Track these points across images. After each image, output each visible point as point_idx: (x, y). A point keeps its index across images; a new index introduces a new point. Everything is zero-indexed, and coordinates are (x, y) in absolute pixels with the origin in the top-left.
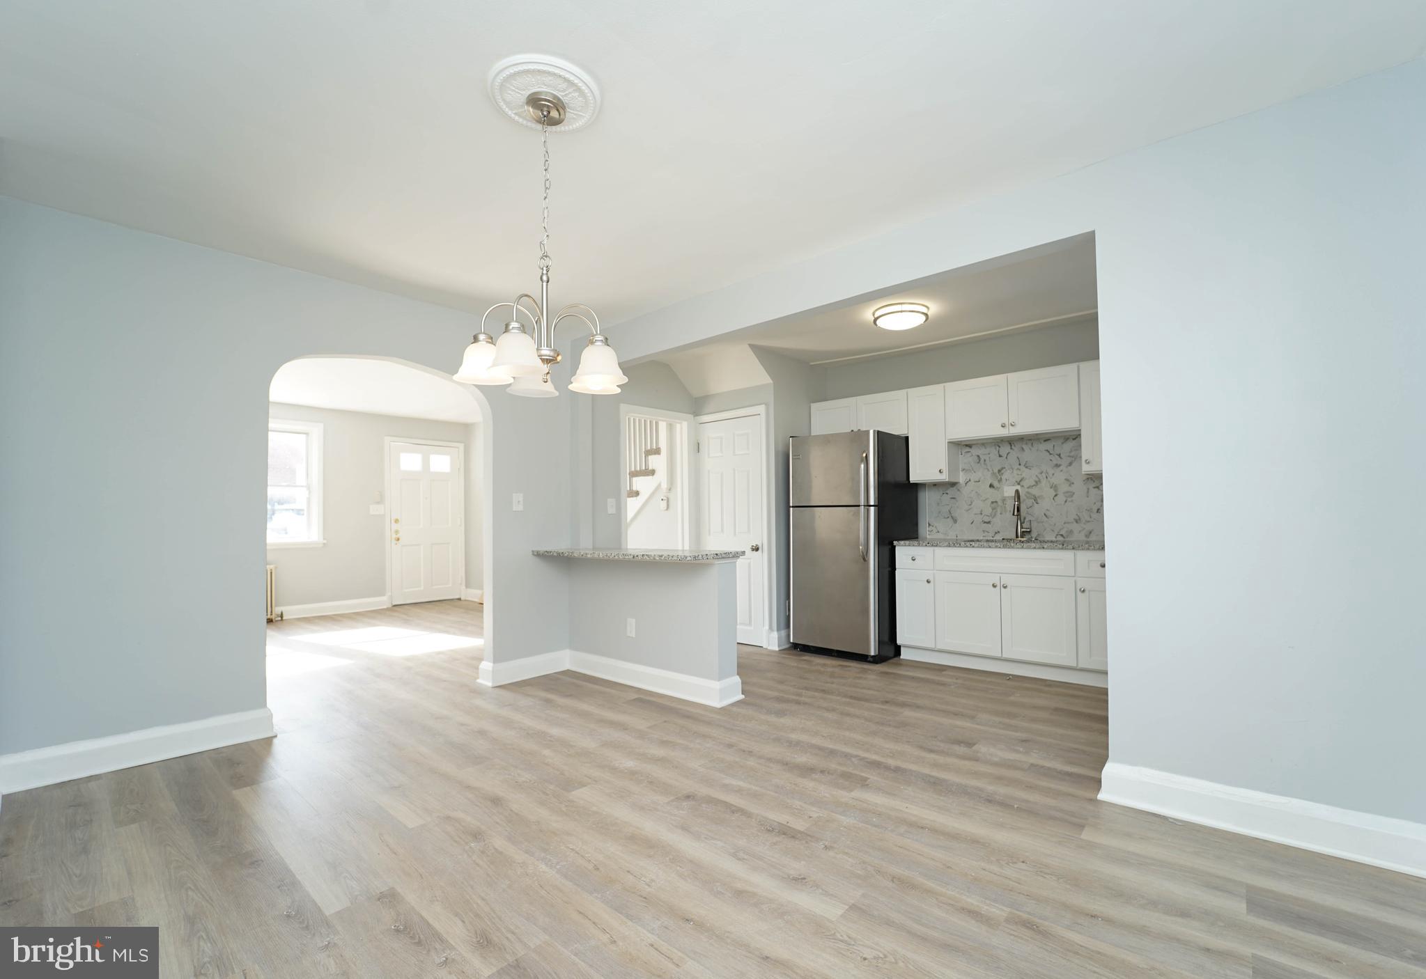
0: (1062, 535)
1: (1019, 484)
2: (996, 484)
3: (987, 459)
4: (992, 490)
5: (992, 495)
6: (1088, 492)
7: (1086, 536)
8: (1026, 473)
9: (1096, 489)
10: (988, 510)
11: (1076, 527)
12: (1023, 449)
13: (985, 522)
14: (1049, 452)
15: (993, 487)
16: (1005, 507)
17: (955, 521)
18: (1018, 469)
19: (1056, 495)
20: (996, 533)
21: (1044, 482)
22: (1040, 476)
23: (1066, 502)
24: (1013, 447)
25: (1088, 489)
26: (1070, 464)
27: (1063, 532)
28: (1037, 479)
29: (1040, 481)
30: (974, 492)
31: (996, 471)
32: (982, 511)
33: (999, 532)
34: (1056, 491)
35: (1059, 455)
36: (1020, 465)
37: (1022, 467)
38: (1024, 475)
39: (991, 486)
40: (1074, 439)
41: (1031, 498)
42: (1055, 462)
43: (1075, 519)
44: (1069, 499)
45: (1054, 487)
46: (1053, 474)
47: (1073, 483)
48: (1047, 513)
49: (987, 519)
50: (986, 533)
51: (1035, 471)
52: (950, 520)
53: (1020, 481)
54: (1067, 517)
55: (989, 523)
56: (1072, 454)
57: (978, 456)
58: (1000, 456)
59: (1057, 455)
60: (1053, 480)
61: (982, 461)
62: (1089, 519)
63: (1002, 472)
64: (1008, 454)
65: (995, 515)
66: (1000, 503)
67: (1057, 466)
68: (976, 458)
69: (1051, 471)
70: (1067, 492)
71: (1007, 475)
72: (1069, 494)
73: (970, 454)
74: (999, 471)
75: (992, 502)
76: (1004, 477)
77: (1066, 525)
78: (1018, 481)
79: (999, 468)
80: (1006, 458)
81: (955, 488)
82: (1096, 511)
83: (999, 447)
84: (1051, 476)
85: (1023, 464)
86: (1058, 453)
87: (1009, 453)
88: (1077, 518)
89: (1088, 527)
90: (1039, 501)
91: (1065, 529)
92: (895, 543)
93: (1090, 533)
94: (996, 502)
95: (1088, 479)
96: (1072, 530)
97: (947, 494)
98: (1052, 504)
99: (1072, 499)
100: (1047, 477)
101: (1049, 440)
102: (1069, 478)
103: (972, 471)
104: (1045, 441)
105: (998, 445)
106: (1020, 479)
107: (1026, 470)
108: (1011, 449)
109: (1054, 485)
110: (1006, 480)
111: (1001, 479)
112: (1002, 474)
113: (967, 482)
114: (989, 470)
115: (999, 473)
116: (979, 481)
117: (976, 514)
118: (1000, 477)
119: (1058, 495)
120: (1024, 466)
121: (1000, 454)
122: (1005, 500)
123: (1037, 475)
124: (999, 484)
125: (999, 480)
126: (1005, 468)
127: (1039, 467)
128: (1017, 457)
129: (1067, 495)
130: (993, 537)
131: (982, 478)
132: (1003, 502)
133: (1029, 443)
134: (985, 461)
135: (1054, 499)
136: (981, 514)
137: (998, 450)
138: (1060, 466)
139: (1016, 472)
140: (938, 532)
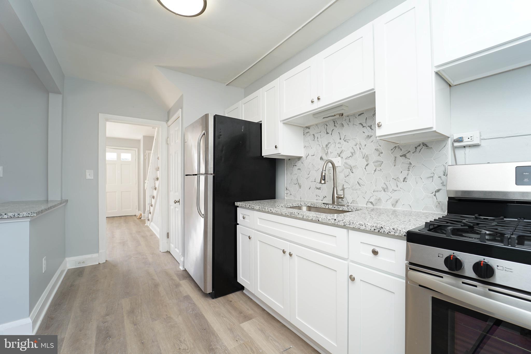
0: (371, 203)
1: (339, 156)
2: (324, 157)
3: (319, 136)
4: (321, 162)
6: (395, 160)
7: (393, 205)
8: (344, 145)
9: (403, 157)
10: (319, 179)
11: (382, 195)
12: (343, 124)
13: (317, 188)
14: (362, 125)
15: (323, 159)
16: (330, 176)
18: (339, 143)
19: (367, 165)
20: (324, 197)
21: (358, 152)
22: (354, 147)
23: (375, 171)
24: (336, 124)
25: (396, 157)
27: (372, 200)
28: (353, 151)
29: (355, 152)
30: (311, 163)
31: (324, 146)
32: (315, 179)
33: (326, 197)
34: (367, 161)
36: (340, 139)
37: (342, 141)
38: (343, 148)
39: (321, 158)
41: (348, 168)
42: (367, 134)
43: (383, 188)
44: (378, 169)
45: (366, 157)
46: (365, 145)
47: (382, 153)
48: (360, 182)
49: (318, 186)
50: (317, 197)
51: (352, 143)
52: (297, 186)
53: (341, 153)
54: (376, 186)
55: (319, 189)
57: (314, 135)
58: (327, 133)
59: (369, 126)
61: (316, 139)
62: (396, 188)
63: (328, 146)
64: (332, 131)
69: (363, 143)
70: (377, 161)
72: (379, 163)
73: (308, 134)
74: (327, 146)
76: (329, 151)
77: (375, 193)
78: (339, 153)
79: (327, 143)
80: (331, 134)
81: (300, 161)
82: (402, 180)
83: (327, 125)
84: (363, 146)
85: (342, 138)
87: (333, 130)
88: (385, 187)
89: (395, 196)
90: (354, 170)
91: (375, 197)
92: (237, 204)
93: (397, 202)
95: (395, 147)
96: (380, 198)
97: (296, 166)
98: (364, 173)
99: (381, 168)
100: (360, 149)
101: (362, 114)
102: (379, 147)
103: (310, 147)
104: (359, 115)
105: (326, 125)
106: (340, 151)
107: (345, 143)
108: (335, 126)
109: (366, 155)
110: (331, 153)
111: (327, 152)
112: (328, 148)
113: (307, 156)
114: (320, 146)
115: (326, 147)
116: (314, 155)
117: (312, 182)
118: (327, 150)
119: (369, 165)
120: (343, 139)
121: (327, 131)
122: (330, 170)
123: (352, 147)
124: (326, 156)
125: (326, 154)
126: (330, 143)
127: (354, 140)
128: (339, 133)
129: (376, 164)
130: (322, 201)
131: (316, 152)
132: (329, 172)
133: (348, 118)
134: (318, 138)
135: (365, 169)
136: (315, 181)
137: (326, 128)
138: (371, 137)
139: (338, 145)
140: (291, 194)
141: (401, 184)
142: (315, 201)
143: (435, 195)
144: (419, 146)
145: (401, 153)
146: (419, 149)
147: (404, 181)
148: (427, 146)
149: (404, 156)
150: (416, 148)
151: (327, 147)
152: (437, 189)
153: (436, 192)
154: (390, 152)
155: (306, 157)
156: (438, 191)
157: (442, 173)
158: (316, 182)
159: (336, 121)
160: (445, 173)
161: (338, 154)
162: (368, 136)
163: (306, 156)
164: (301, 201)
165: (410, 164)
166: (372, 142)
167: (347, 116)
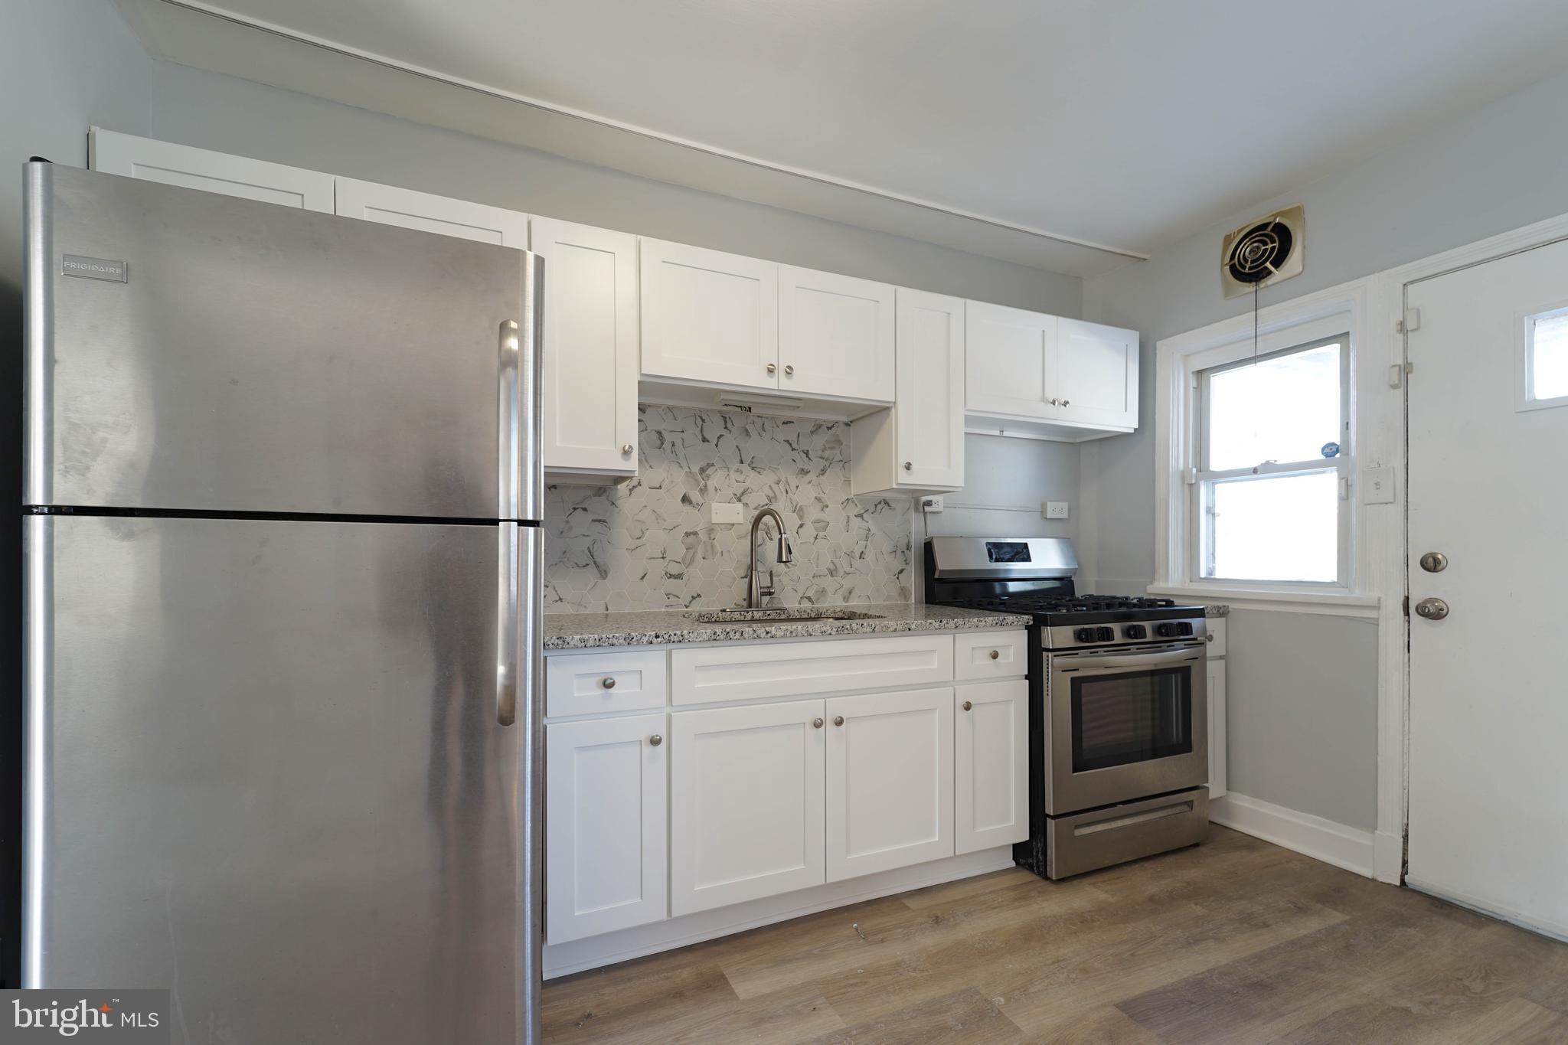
0: (809, 598)
1: (739, 500)
2: (695, 496)
3: (679, 442)
4: (686, 508)
5: (689, 519)
6: (848, 522)
7: (844, 598)
8: (752, 479)
9: (859, 519)
10: (679, 552)
11: (828, 583)
12: (747, 431)
13: (671, 576)
14: (790, 445)
15: (690, 502)
16: (712, 546)
17: (603, 573)
18: (738, 470)
19: (801, 526)
20: (693, 598)
22: (775, 486)
23: (816, 538)
24: (729, 425)
25: (848, 517)
26: (823, 471)
27: (810, 594)
28: (771, 494)
29: (775, 497)
30: (648, 510)
31: (696, 469)
32: (664, 552)
33: (699, 595)
34: (801, 517)
35: (807, 453)
36: (742, 462)
37: (745, 467)
38: (748, 484)
39: (685, 499)
40: (829, 428)
42: (800, 465)
43: (829, 570)
44: (821, 534)
45: (799, 511)
46: (797, 487)
47: (827, 506)
49: (675, 569)
50: (673, 600)
51: (768, 478)
52: (590, 573)
53: (743, 494)
54: (817, 567)
55: (679, 576)
56: (827, 454)
57: (659, 433)
58: (704, 440)
59: (803, 451)
60: (798, 498)
61: (667, 446)
62: (848, 570)
63: (708, 472)
64: (719, 438)
65: (692, 560)
66: (703, 536)
67: (804, 472)
68: (656, 436)
69: (794, 481)
70: (819, 521)
71: (716, 479)
72: (823, 524)
74: (702, 470)
75: (687, 534)
76: (711, 484)
77: (817, 580)
78: (739, 494)
79: (703, 464)
80: (717, 445)
81: (603, 498)
82: (858, 556)
83: (703, 421)
84: (793, 488)
85: (747, 460)
86: (805, 449)
87: (721, 436)
88: (832, 567)
89: (847, 583)
91: (815, 587)
93: (850, 593)
94: (695, 534)
95: (848, 499)
96: (824, 588)
97: (585, 510)
98: (795, 541)
99: (825, 533)
100: (787, 492)
101: (790, 422)
102: (822, 495)
103: (645, 462)
104: (784, 423)
105: (701, 418)
106: (742, 490)
107: (753, 474)
108: (726, 428)
109: (798, 508)
110: (716, 490)
111: (706, 486)
112: (708, 477)
113: (634, 487)
114: (681, 467)
115: (701, 474)
116: (660, 488)
117: (651, 559)
118: (703, 482)
119: (804, 526)
120: (749, 465)
121: (705, 435)
122: (713, 529)
123: (770, 486)
124: (702, 497)
125: (701, 489)
126: (713, 465)
127: (774, 472)
128: (737, 447)
129: (818, 525)
130: (687, 607)
131: (666, 481)
132: (710, 534)
133: (759, 422)
134: (673, 445)
135: (797, 533)
136: (663, 558)
137: (700, 427)
138: (808, 472)
139: (734, 476)
140: (561, 599)
141: (857, 563)
142: (663, 610)
143: (898, 578)
144: (880, 503)
145: (857, 511)
146: (880, 507)
147: (860, 558)
148: (889, 506)
149: (860, 516)
150: (876, 506)
151: (704, 475)
152: (900, 568)
153: (899, 573)
154: (840, 507)
155: (631, 490)
156: (901, 572)
157: (905, 547)
158: (667, 560)
159: (730, 418)
160: (908, 546)
161: (736, 495)
162: (803, 470)
163: (631, 487)
164: (607, 615)
165: (869, 530)
166: (810, 482)
167: (759, 416)
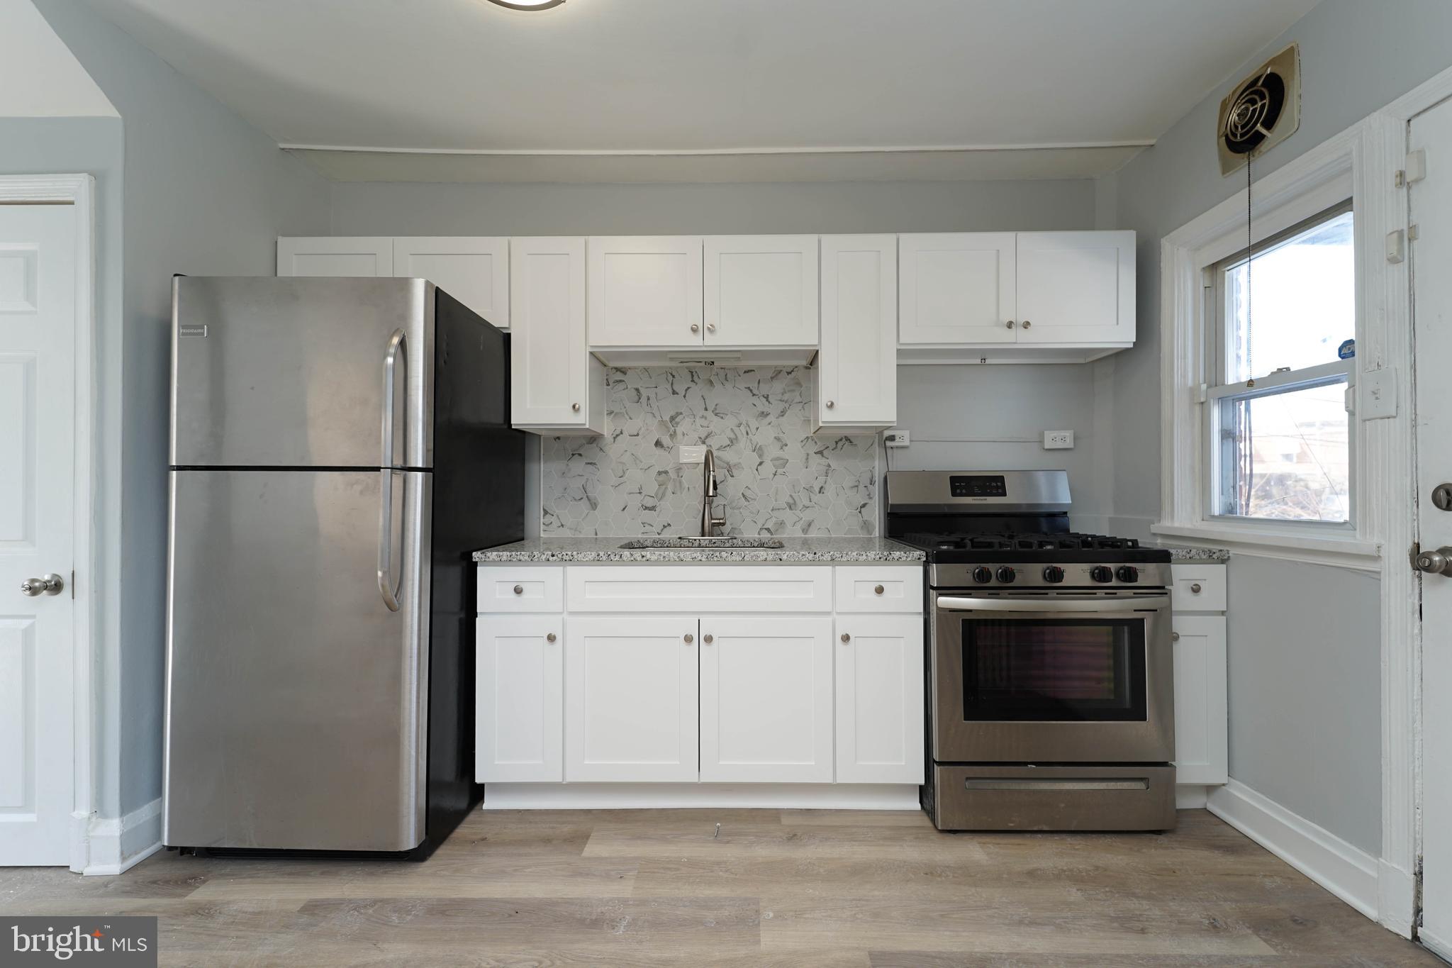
0: (768, 530)
1: (704, 443)
2: (666, 441)
3: (652, 396)
4: (658, 451)
5: (660, 460)
6: (807, 459)
7: (803, 531)
8: (715, 424)
9: (819, 455)
10: (652, 488)
11: (788, 516)
12: (711, 382)
13: (646, 508)
14: (751, 391)
15: (662, 446)
16: (680, 482)
17: (594, 506)
18: (703, 417)
19: (761, 464)
20: (664, 527)
21: (743, 441)
22: (736, 430)
23: (775, 475)
24: (696, 378)
25: (808, 455)
26: (783, 413)
27: (769, 525)
28: (732, 436)
29: (737, 438)
30: (628, 454)
31: (667, 418)
32: (641, 488)
33: (669, 525)
34: (760, 456)
35: (767, 398)
36: (706, 410)
37: (709, 414)
38: (712, 428)
39: (658, 444)
40: (789, 373)
41: (723, 468)
42: (760, 408)
43: (788, 503)
44: (780, 471)
45: (758, 450)
46: (757, 429)
47: (786, 445)
48: (748, 493)
49: (650, 502)
50: (648, 527)
51: (730, 422)
52: (584, 505)
53: (707, 437)
54: (776, 501)
55: (653, 508)
56: (786, 397)
57: (637, 390)
58: (674, 393)
59: (763, 396)
60: (758, 439)
61: (644, 399)
62: (807, 503)
63: (677, 420)
64: (686, 390)
65: (664, 495)
66: (672, 475)
67: (764, 415)
68: (635, 393)
69: (754, 424)
70: (778, 459)
71: (684, 426)
72: (781, 461)
73: (621, 386)
74: (672, 419)
75: (660, 473)
76: (679, 430)
77: (776, 513)
78: (703, 437)
79: (673, 413)
80: (685, 396)
81: (594, 445)
82: (817, 490)
83: (673, 376)
84: (754, 430)
85: (711, 408)
86: (765, 394)
87: (689, 388)
88: (791, 501)
89: (806, 516)
90: (735, 472)
91: (774, 520)
92: (476, 556)
93: (809, 525)
94: (666, 472)
95: (807, 438)
96: (783, 520)
97: (580, 455)
98: (755, 477)
99: (784, 470)
100: (747, 433)
101: (752, 371)
102: (781, 435)
103: (626, 415)
104: (745, 372)
105: (671, 374)
106: (706, 434)
107: (716, 419)
108: (693, 381)
109: (758, 446)
110: (684, 435)
111: (675, 432)
112: (677, 423)
113: (617, 435)
114: (655, 417)
115: (671, 422)
116: (638, 435)
117: (630, 493)
118: (673, 428)
119: (764, 464)
120: (713, 411)
121: (675, 389)
122: (680, 469)
123: (732, 429)
124: (672, 440)
125: (671, 435)
126: (681, 413)
127: (735, 416)
128: (702, 396)
129: (777, 463)
130: (659, 534)
131: (643, 429)
132: (678, 473)
133: (722, 373)
134: (649, 399)
135: (757, 470)
136: (640, 493)
137: (671, 382)
138: (768, 415)
139: (699, 421)
140: (562, 525)
141: (816, 497)
142: (640, 536)
143: (860, 512)
144: (841, 440)
145: (816, 449)
146: (840, 444)
147: (820, 492)
148: (851, 442)
149: (820, 453)
150: (837, 443)
151: (674, 422)
152: (862, 503)
153: (861, 507)
154: (799, 445)
155: (615, 438)
156: (864, 506)
157: (869, 482)
158: (643, 494)
159: (696, 372)
160: (871, 481)
161: (700, 438)
162: (763, 413)
163: (615, 436)
164: (596, 539)
165: (829, 466)
166: (769, 424)
167: (722, 368)
